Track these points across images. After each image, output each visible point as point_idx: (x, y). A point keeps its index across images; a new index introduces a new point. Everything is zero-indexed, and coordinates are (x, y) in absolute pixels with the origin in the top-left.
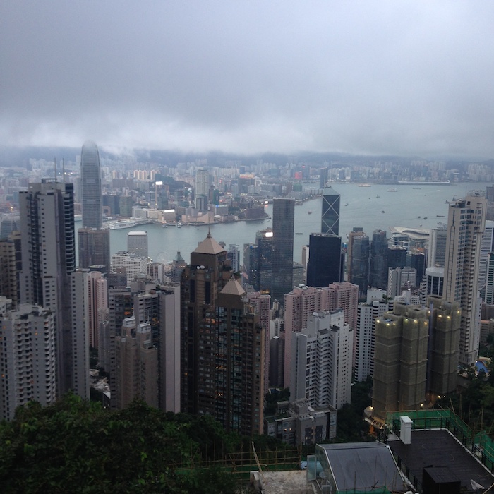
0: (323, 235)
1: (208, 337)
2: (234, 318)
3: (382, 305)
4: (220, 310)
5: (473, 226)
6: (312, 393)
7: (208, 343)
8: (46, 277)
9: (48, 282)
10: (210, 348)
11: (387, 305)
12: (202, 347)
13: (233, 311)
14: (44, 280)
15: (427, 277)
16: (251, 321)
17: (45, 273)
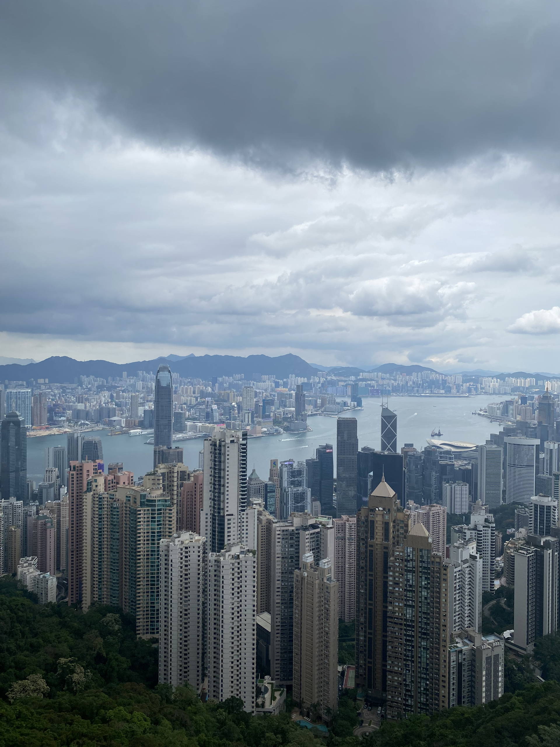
0: (386, 453)
1: (397, 574)
2: (422, 557)
3: (485, 529)
4: (409, 549)
6: (459, 618)
7: (397, 579)
8: (228, 515)
9: (229, 520)
10: (398, 584)
11: (490, 529)
12: (391, 583)
13: (421, 550)
14: (227, 518)
16: (438, 560)
17: (227, 511)
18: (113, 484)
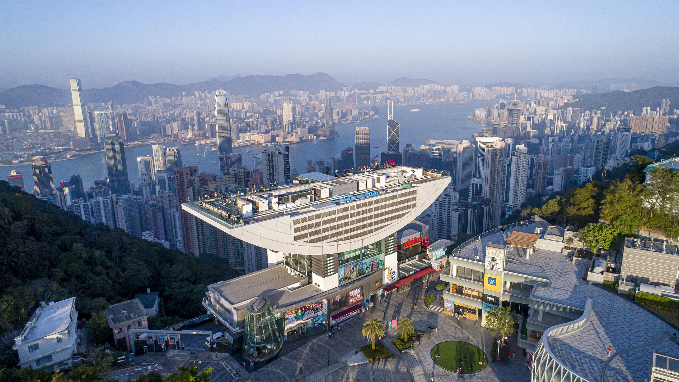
0: (390, 152)
5: (498, 157)
11: (447, 200)
15: (471, 184)
18: (204, 182)
